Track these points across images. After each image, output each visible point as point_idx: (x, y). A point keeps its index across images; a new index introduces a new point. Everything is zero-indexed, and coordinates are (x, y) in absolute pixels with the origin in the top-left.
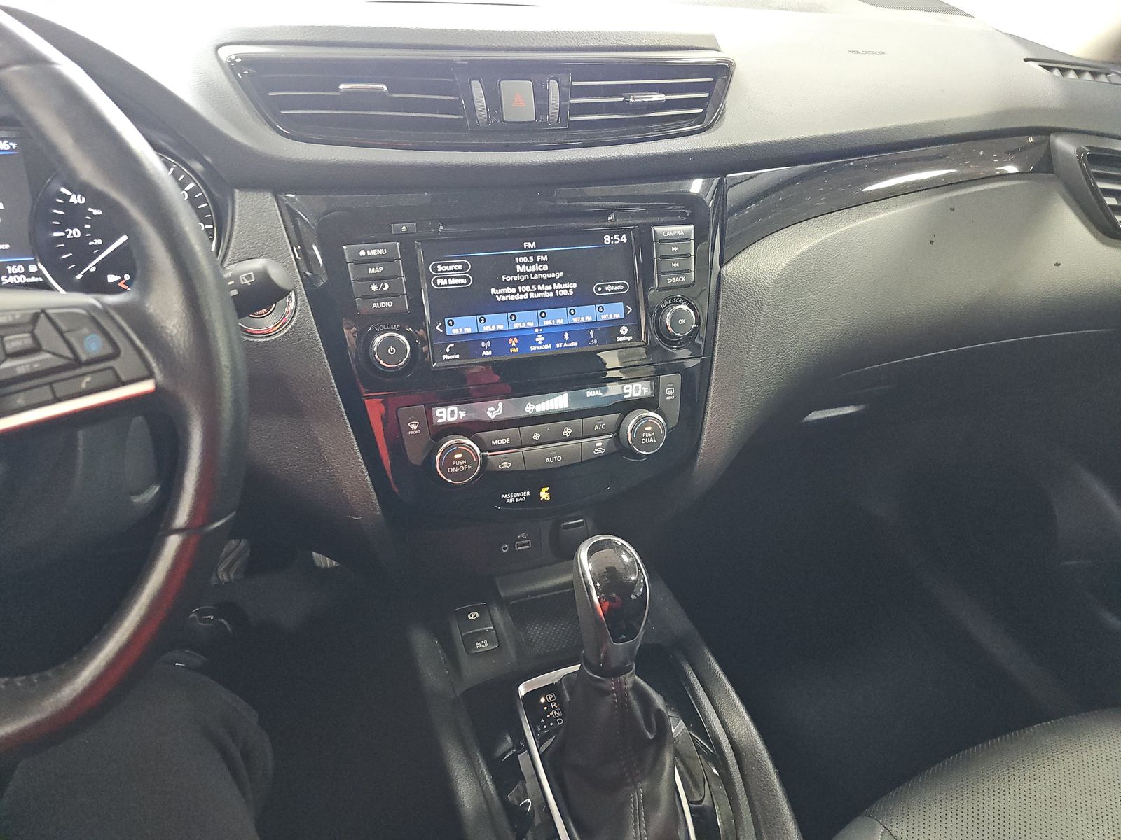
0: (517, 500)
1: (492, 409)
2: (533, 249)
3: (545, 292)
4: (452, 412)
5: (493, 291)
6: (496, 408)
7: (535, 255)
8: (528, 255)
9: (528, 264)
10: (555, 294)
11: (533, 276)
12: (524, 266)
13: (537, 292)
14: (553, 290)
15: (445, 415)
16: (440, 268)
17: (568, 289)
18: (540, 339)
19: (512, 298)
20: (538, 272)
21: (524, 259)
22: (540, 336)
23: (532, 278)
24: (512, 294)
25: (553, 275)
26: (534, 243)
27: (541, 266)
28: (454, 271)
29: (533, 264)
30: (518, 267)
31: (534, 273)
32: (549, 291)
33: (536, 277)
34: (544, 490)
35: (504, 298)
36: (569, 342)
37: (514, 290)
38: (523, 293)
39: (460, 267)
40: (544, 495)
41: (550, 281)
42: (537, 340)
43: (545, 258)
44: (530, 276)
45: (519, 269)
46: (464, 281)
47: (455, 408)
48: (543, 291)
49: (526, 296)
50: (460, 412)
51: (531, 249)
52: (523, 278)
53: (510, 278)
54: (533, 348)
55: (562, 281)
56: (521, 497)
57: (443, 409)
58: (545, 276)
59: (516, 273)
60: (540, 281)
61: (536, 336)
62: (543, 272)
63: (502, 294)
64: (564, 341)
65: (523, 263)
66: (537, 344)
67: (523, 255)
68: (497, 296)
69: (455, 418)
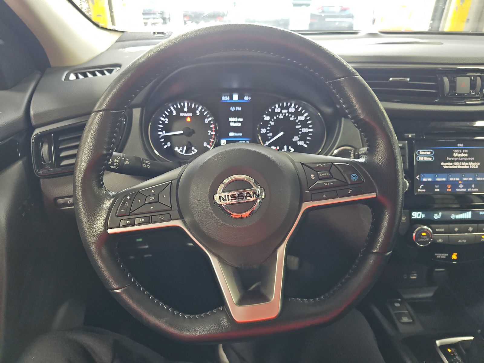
0: (442, 257)
1: (436, 215)
2: (462, 147)
3: (465, 166)
4: (419, 215)
5: (442, 164)
6: (438, 214)
7: (462, 149)
8: (459, 149)
9: (459, 153)
10: (470, 167)
11: (461, 158)
12: (457, 154)
13: (462, 165)
14: (469, 165)
15: (417, 215)
16: (421, 153)
17: (476, 165)
18: (461, 186)
19: (450, 167)
20: (463, 157)
21: (457, 151)
22: (461, 185)
23: (460, 159)
24: (450, 165)
25: (469, 159)
26: (462, 145)
27: (464, 154)
28: (427, 154)
29: (461, 153)
30: (454, 154)
31: (461, 157)
32: (467, 165)
33: (462, 159)
34: (454, 254)
35: (447, 167)
36: (474, 188)
37: (451, 164)
38: (455, 165)
39: (429, 153)
40: (454, 256)
41: (468, 161)
42: (460, 186)
43: (467, 151)
44: (459, 159)
45: (455, 155)
46: (431, 159)
47: (420, 213)
48: (464, 165)
49: (456, 167)
50: (422, 215)
51: (461, 147)
52: (456, 159)
53: (450, 159)
54: (457, 190)
55: (473, 161)
56: (444, 256)
57: (415, 213)
58: (466, 159)
59: (453, 157)
60: (463, 161)
61: (459, 184)
62: (465, 157)
63: (446, 165)
64: (472, 188)
65: (457, 153)
66: (459, 188)
67: (457, 149)
68: (444, 166)
69: (420, 217)
